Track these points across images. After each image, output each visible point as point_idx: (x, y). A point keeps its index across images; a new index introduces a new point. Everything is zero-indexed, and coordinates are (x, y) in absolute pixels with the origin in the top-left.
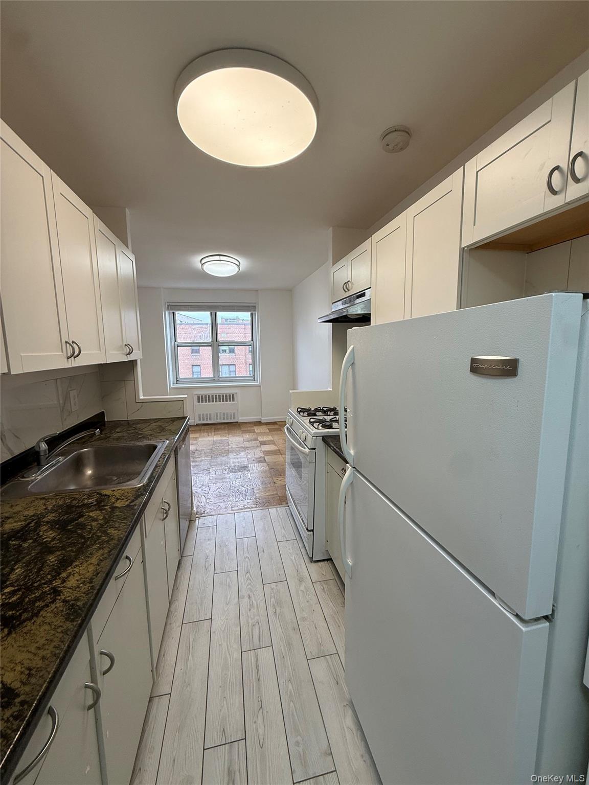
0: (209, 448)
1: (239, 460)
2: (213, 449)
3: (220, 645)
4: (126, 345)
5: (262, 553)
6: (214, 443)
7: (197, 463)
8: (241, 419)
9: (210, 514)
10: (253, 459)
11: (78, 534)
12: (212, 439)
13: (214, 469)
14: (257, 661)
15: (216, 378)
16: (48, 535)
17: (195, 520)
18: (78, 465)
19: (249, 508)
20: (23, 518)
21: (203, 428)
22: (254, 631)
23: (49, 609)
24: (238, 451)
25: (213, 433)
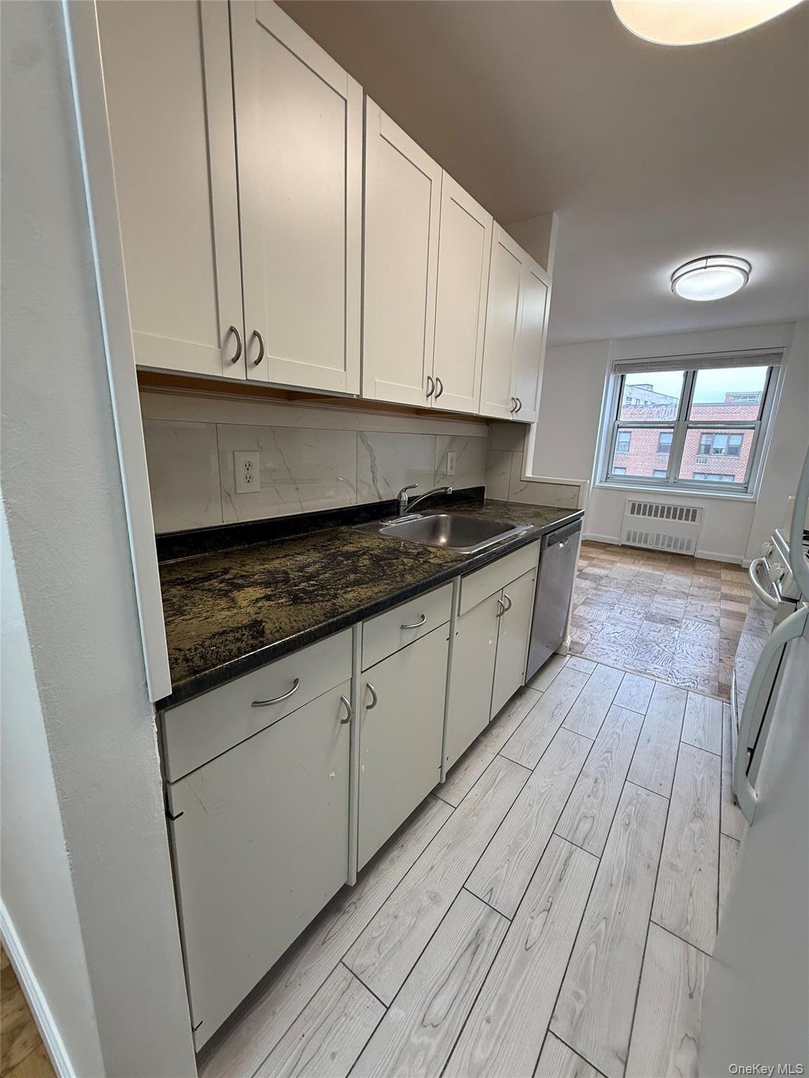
0: (627, 579)
1: (668, 608)
2: (633, 582)
3: (530, 805)
4: (513, 399)
5: (646, 741)
6: (638, 574)
7: (599, 593)
8: (701, 553)
9: (588, 658)
10: (696, 614)
11: (383, 569)
12: (638, 569)
13: (621, 606)
14: (569, 858)
15: (672, 480)
16: (365, 562)
17: (566, 656)
18: (435, 529)
19: (653, 675)
20: (359, 546)
21: (630, 551)
22: (582, 824)
23: (321, 604)
24: (672, 596)
25: (641, 562)
